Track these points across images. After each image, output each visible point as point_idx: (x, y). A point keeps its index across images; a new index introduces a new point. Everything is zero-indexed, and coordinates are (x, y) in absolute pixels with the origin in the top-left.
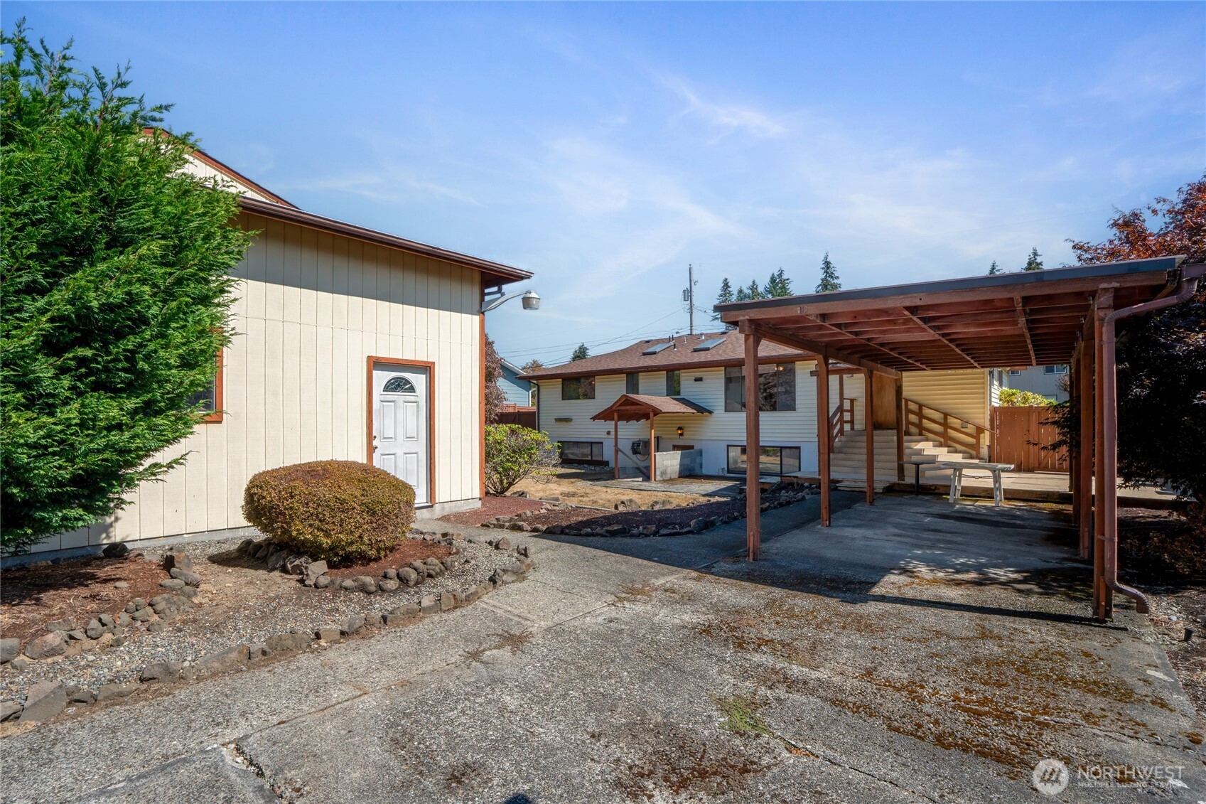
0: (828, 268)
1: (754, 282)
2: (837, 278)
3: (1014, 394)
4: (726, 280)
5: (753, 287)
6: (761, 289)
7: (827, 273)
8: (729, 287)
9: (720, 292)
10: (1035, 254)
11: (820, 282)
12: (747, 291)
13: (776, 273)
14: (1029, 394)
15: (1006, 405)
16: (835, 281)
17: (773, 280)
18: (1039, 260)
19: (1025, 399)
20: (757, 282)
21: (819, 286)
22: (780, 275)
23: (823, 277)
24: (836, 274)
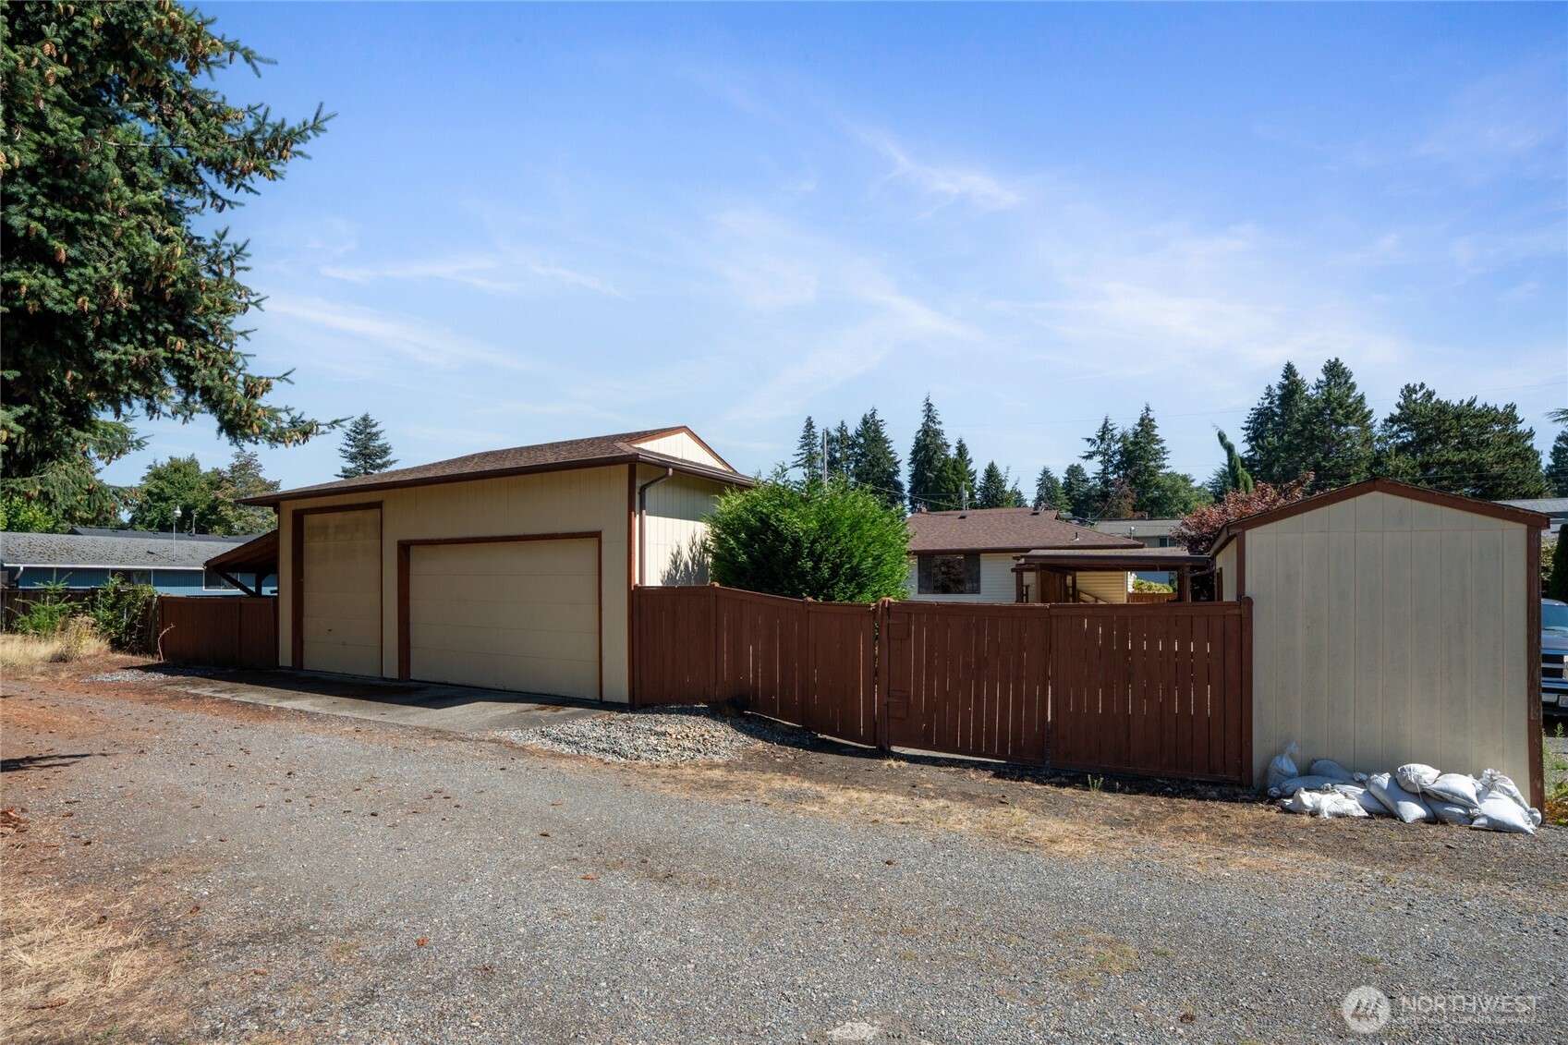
0: (930, 411)
1: (842, 423)
2: (940, 423)
3: (1142, 583)
4: (809, 418)
5: (842, 429)
6: (851, 432)
7: (929, 416)
8: (813, 427)
9: (802, 434)
10: (1148, 409)
11: (920, 427)
12: (835, 434)
13: (869, 413)
14: (1153, 584)
15: (1137, 591)
16: (938, 427)
17: (865, 422)
18: (1151, 417)
19: (1150, 588)
20: (846, 423)
21: (919, 432)
22: (873, 415)
23: (924, 421)
24: (939, 418)
